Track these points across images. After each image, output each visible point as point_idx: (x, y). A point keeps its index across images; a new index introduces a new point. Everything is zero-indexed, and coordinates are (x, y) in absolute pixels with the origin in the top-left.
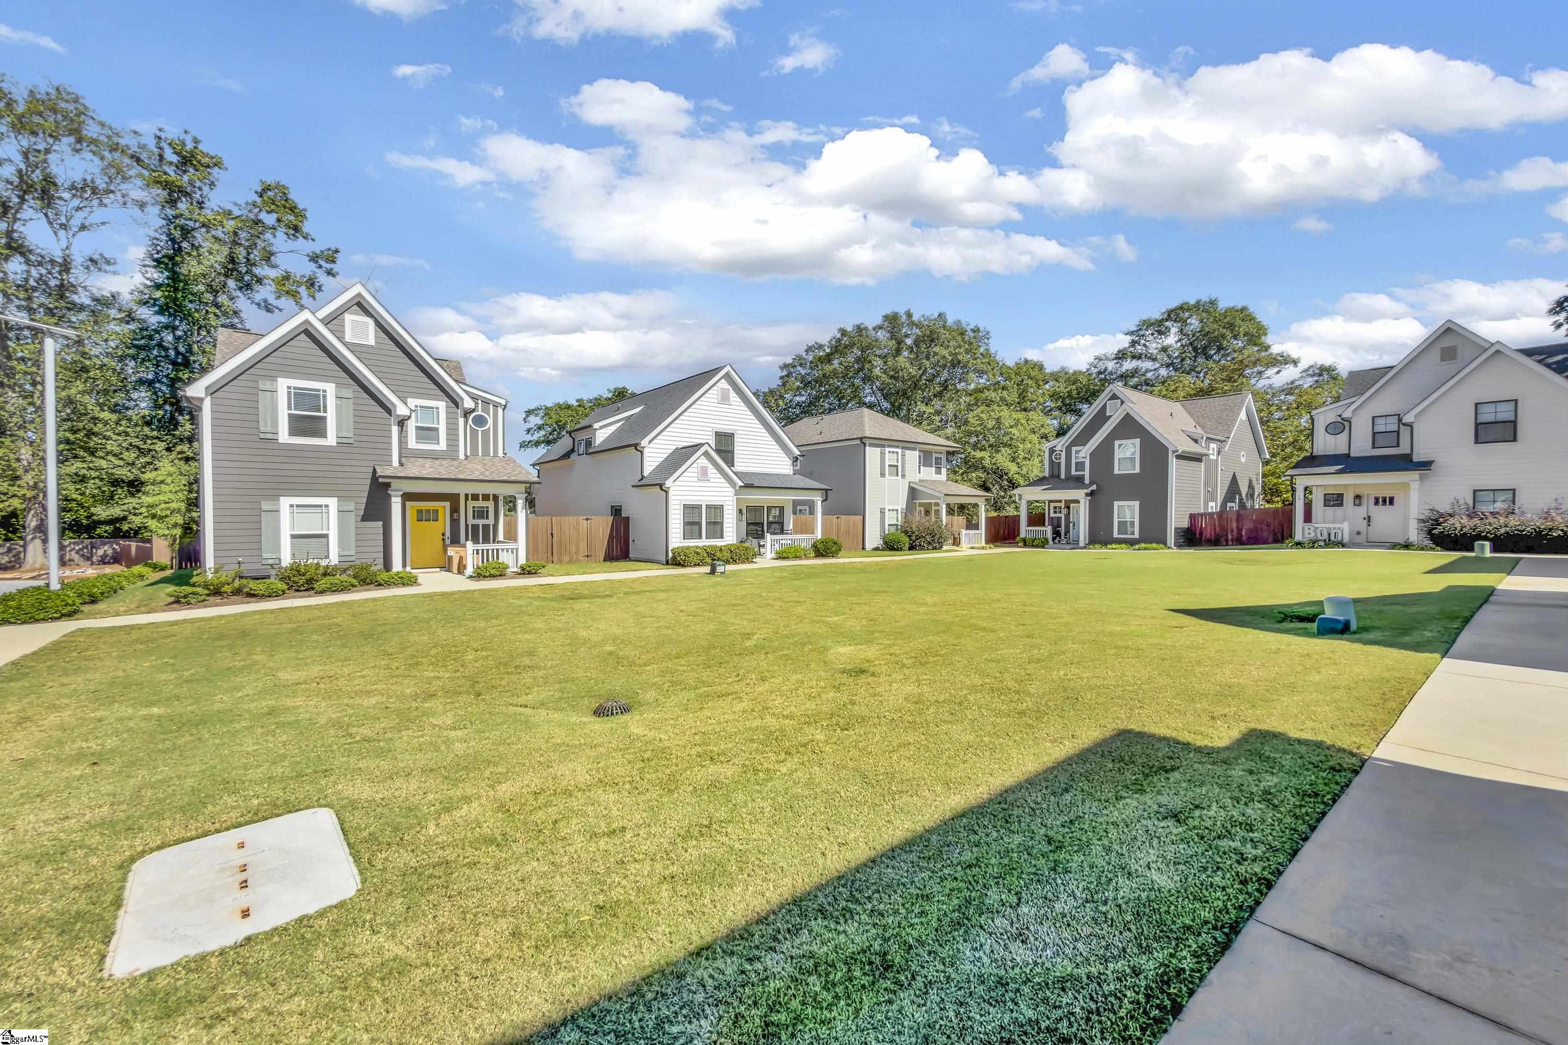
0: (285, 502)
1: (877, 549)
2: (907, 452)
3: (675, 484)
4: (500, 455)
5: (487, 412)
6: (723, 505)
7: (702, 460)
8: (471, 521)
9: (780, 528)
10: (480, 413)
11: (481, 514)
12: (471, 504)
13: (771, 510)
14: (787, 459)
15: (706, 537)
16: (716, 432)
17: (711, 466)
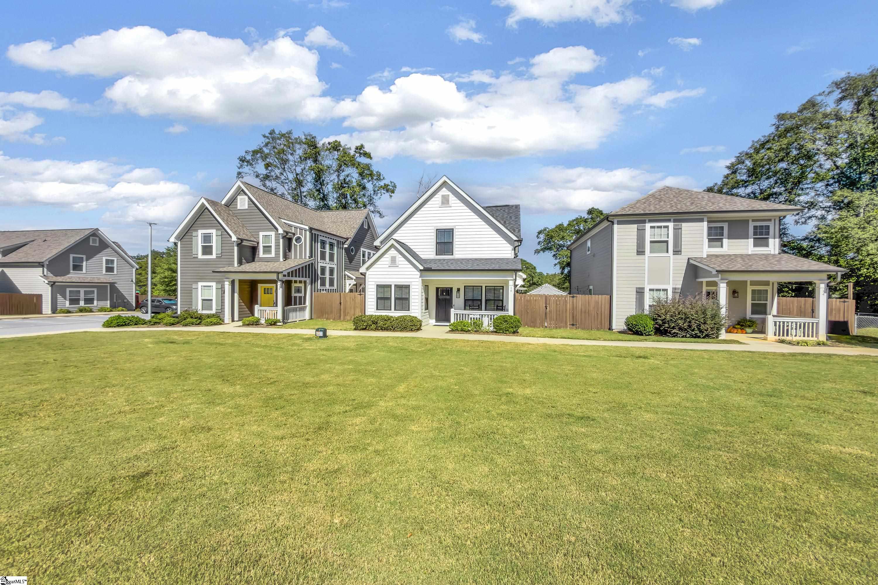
0: (200, 284)
1: (620, 332)
2: (684, 225)
3: (370, 270)
4: (308, 258)
5: (301, 234)
6: (409, 285)
7: (393, 252)
8: (293, 294)
9: (501, 305)
10: (298, 235)
11: (298, 290)
12: (294, 285)
13: (490, 289)
14: (509, 245)
15: (395, 310)
16: (437, 230)
17: (400, 256)
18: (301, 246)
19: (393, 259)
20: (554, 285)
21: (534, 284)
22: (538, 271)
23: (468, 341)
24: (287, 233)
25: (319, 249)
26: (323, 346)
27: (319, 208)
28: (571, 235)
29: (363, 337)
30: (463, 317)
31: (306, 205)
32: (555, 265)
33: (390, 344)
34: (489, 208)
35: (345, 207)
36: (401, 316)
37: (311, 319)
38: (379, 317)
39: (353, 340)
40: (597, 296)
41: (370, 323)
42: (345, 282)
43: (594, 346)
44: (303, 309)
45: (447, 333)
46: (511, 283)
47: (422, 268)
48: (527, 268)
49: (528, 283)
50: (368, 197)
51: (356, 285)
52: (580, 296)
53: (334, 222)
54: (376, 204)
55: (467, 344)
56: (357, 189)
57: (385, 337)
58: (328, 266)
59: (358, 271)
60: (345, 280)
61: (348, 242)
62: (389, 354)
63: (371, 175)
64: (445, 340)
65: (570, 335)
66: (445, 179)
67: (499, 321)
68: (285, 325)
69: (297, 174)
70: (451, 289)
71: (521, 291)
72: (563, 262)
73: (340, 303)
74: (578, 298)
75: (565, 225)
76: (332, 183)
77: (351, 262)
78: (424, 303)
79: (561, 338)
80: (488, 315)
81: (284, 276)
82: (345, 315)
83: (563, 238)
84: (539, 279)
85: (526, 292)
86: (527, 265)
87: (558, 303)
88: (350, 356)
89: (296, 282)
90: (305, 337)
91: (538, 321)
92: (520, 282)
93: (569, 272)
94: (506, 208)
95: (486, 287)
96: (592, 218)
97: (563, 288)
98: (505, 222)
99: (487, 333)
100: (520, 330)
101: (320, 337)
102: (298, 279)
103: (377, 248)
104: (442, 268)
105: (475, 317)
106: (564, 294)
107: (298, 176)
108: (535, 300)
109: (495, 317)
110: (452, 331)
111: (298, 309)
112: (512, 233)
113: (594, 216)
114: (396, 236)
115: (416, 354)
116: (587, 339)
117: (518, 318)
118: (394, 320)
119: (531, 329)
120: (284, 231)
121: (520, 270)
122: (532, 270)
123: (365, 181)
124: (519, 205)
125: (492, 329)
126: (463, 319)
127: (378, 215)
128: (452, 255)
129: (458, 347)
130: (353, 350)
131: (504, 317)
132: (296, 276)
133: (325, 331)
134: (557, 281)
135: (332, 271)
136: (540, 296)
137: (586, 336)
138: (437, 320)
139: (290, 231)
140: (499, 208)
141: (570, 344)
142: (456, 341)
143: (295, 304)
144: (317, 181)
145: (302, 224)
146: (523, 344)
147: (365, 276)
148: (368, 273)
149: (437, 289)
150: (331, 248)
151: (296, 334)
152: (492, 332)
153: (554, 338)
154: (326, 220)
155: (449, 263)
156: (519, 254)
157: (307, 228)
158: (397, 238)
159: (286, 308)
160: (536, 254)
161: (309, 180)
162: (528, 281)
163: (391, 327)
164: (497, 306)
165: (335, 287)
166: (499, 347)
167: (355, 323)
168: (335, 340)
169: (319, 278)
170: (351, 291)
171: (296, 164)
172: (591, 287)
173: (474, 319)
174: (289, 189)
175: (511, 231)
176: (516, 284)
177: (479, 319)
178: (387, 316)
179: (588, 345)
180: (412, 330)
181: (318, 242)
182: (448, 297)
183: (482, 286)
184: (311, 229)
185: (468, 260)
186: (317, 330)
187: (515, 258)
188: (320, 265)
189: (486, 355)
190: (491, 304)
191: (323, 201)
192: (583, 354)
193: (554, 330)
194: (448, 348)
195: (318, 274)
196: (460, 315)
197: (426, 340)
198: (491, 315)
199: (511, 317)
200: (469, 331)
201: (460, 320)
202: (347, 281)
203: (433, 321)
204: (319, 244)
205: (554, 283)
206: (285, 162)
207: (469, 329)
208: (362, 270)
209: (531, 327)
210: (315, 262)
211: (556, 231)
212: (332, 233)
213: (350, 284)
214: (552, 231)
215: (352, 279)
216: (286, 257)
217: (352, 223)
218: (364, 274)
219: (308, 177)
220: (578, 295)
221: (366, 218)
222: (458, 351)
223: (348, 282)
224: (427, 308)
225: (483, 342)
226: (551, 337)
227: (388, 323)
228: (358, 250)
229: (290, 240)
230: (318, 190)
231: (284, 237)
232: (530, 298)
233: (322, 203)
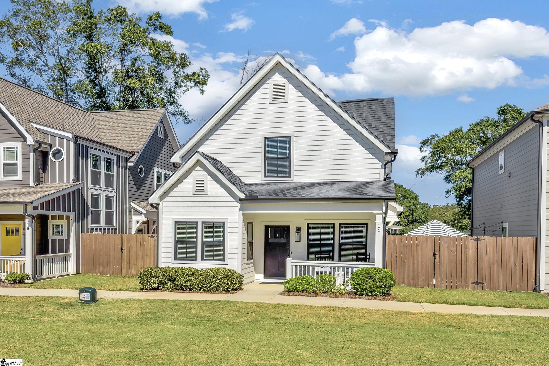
3: (164, 200)
4: (71, 181)
5: (61, 145)
6: (224, 223)
7: (199, 172)
8: (51, 236)
9: (363, 252)
10: (57, 147)
11: (58, 231)
12: (51, 223)
13: (347, 229)
14: (376, 161)
15: (203, 259)
16: (266, 138)
17: (210, 178)
18: (61, 163)
19: (200, 184)
20: (445, 222)
21: (415, 221)
22: (421, 201)
23: (312, 308)
24: (40, 144)
25: (89, 169)
26: (89, 316)
27: (94, 108)
28: (473, 146)
29: (152, 301)
30: (305, 270)
31: (74, 103)
32: (448, 192)
33: (193, 311)
34: (346, 105)
35: (132, 106)
36: (212, 269)
37: (78, 273)
38: (177, 270)
39: (137, 306)
40: (515, 238)
41: (165, 279)
42: (130, 218)
43: (512, 316)
44: (65, 259)
45: (280, 294)
46: (379, 219)
47: (242, 196)
48: (405, 198)
49: (406, 220)
50: (166, 92)
51: (147, 222)
52: (487, 239)
53: (114, 128)
54: (179, 102)
55: (310, 312)
56: (150, 79)
57: (185, 302)
58: (103, 195)
59: (147, 201)
60: (130, 215)
61: (134, 158)
62: (188, 328)
63: (172, 58)
64: (276, 306)
65: (474, 300)
66: (277, 58)
67: (360, 277)
68: (36, 283)
69: (60, 58)
70: (288, 228)
71: (395, 230)
72: (461, 187)
73: (122, 250)
74: (485, 241)
75: (465, 130)
76: (112, 70)
77: (138, 189)
78: (246, 250)
79: (459, 304)
80: (343, 268)
81: (35, 208)
82: (129, 268)
83: (461, 151)
84: (423, 213)
85: (402, 233)
86: (404, 193)
87: (454, 249)
88: (126, 332)
89: (54, 217)
90: (62, 301)
91: (422, 278)
92: (392, 217)
93: (470, 203)
94: (373, 103)
95: (340, 224)
96: (505, 121)
97: (461, 227)
98: (370, 125)
99: (342, 295)
100: (393, 291)
101: (86, 301)
102: (57, 213)
103: (176, 167)
104: (273, 196)
105: (324, 270)
106: (463, 235)
107: (62, 61)
108: (418, 245)
109: (355, 270)
110: (288, 292)
111: (57, 259)
112: (382, 142)
113: (508, 116)
114: (203, 149)
115: (231, 328)
116: (500, 306)
117: (390, 272)
118: (200, 275)
119: (409, 289)
120: (36, 141)
121: (394, 199)
122: (412, 201)
123: (163, 67)
124: (393, 99)
125: (349, 288)
126: (304, 274)
127: (181, 118)
128: (289, 176)
129: (296, 318)
130: (134, 322)
131: (367, 271)
132: (53, 209)
133: (93, 293)
134: (450, 216)
135: (109, 202)
136: (426, 238)
137: (498, 301)
138: (266, 275)
139: (45, 141)
140: (360, 104)
141: (474, 313)
142: (294, 307)
143: (53, 252)
144: (90, 68)
145: (63, 130)
146: (398, 314)
147: (157, 208)
148: (163, 205)
149: (267, 228)
150: (109, 167)
151: (50, 297)
152: (350, 293)
153: (447, 303)
154: (101, 125)
155: (284, 190)
156: (392, 175)
157: (70, 135)
158: (205, 152)
159: (38, 257)
160: (419, 176)
161: (79, 67)
162: (406, 217)
163: (196, 286)
164: (358, 254)
165: (115, 225)
166: (359, 318)
167: (142, 280)
168: (109, 306)
169: (90, 212)
170: (140, 231)
171: (59, 42)
172: (505, 225)
173: (322, 273)
174: (49, 81)
175: (379, 139)
176: (388, 220)
177: (330, 273)
178: (191, 269)
179: (502, 316)
180: (227, 290)
181: (87, 159)
182: (283, 241)
183: (334, 224)
184: (76, 138)
185: (312, 184)
186: (82, 291)
187: (385, 180)
188: (90, 192)
189: (339, 330)
190: (349, 252)
191: (100, 98)
192: (494, 330)
193: (448, 292)
194: (280, 319)
195: (88, 207)
196: (300, 268)
197: (248, 305)
198: (348, 268)
199: (379, 271)
200: (314, 291)
201: (300, 274)
202: (133, 217)
203: (260, 277)
204: (89, 160)
205: (446, 219)
206: (43, 39)
207: (315, 288)
208: (153, 199)
209: (411, 286)
210: (83, 188)
211: (451, 141)
212: (110, 144)
213: (138, 222)
214: (444, 140)
215: (141, 213)
216: (38, 181)
217: (140, 129)
218: (155, 206)
219: (78, 62)
220: (485, 238)
221: (161, 122)
222: (296, 324)
223: (135, 218)
224: (251, 256)
225: (335, 309)
226: (442, 303)
227: (192, 280)
228: (149, 169)
229: (45, 155)
230: (91, 81)
231: (35, 150)
232: (409, 242)
233: (98, 101)
